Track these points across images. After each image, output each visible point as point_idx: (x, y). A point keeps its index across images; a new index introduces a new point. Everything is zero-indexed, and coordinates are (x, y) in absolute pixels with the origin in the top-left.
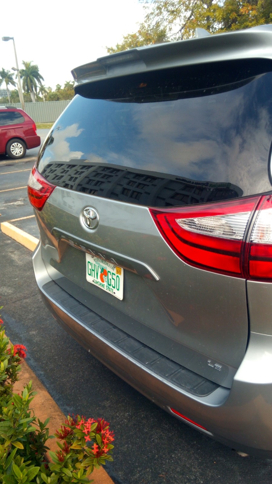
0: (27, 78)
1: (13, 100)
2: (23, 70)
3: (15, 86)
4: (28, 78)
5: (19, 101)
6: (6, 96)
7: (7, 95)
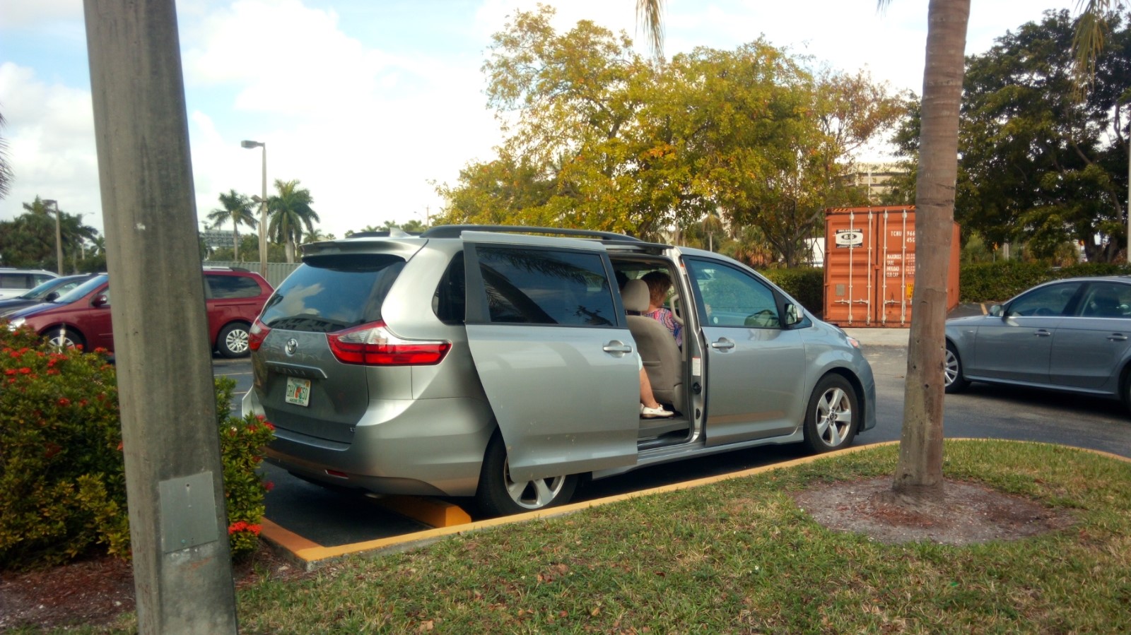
0: (282, 214)
1: (243, 254)
2: (275, 199)
3: (254, 227)
4: (285, 214)
5: (257, 259)
6: (230, 245)
7: (233, 243)
